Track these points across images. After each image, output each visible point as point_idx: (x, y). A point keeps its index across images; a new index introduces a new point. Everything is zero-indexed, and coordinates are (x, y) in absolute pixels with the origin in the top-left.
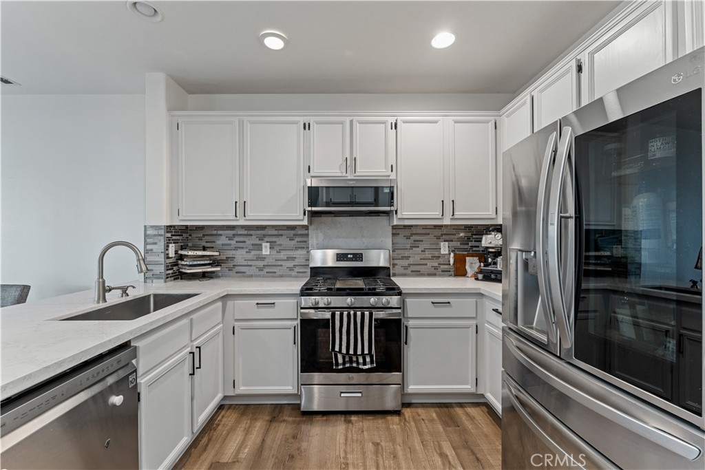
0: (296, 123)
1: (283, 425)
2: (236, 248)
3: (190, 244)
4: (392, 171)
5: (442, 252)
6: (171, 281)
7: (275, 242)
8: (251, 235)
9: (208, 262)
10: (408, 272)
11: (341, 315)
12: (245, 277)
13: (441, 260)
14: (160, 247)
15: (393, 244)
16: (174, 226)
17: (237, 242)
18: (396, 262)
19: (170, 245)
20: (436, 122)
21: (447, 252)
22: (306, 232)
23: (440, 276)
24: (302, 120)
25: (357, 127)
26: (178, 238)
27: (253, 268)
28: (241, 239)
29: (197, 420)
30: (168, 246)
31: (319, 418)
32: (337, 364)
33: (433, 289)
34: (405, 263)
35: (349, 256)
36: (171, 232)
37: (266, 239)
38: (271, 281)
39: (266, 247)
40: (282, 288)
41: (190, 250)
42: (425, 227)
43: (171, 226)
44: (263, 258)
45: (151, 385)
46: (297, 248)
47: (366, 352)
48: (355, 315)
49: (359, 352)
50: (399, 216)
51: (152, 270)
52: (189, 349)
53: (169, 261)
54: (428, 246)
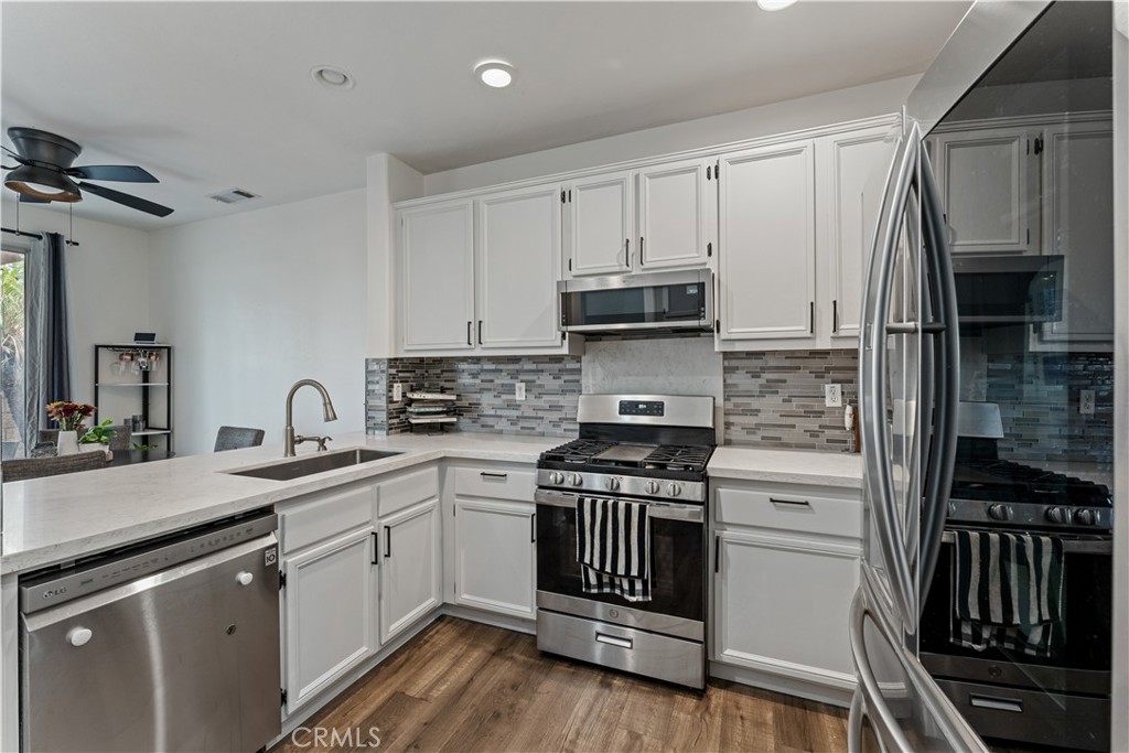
0: (550, 193)
1: (508, 664)
2: (482, 391)
3: (426, 384)
4: (710, 254)
5: (828, 403)
6: (396, 433)
7: (534, 381)
8: (501, 370)
9: (441, 409)
10: (757, 438)
11: (594, 503)
12: (491, 432)
13: (825, 420)
14: (381, 388)
15: (725, 386)
16: (402, 359)
17: (482, 381)
18: (732, 419)
19: (395, 385)
20: (799, 151)
21: (839, 404)
22: (578, 366)
23: (823, 449)
24: (558, 188)
25: (646, 184)
26: (407, 375)
27: (504, 420)
28: (488, 377)
29: (388, 628)
30: (392, 386)
31: (563, 667)
32: (588, 585)
33: (771, 474)
34: (751, 420)
35: (641, 406)
36: (397, 367)
37: (521, 377)
38: (523, 442)
39: (520, 390)
40: (516, 453)
41: (427, 392)
42: (791, 355)
43: (396, 359)
44: (516, 406)
45: (302, 567)
46: (564, 392)
47: (634, 572)
48: (615, 506)
49: (621, 570)
50: (724, 334)
51: (373, 418)
52: (370, 528)
53: (392, 406)
54: (796, 392)
